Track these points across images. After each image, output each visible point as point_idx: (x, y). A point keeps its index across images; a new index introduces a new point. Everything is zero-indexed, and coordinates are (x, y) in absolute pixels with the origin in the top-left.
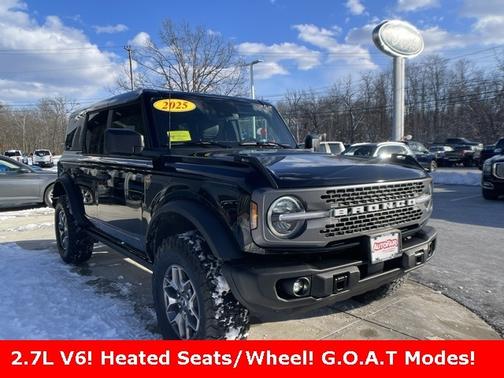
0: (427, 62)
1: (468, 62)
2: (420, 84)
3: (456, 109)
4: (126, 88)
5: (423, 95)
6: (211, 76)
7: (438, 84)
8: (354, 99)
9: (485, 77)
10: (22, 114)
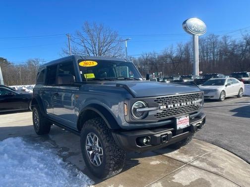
0: (208, 37)
1: (228, 37)
2: (205, 47)
3: (223, 59)
4: (67, 53)
5: (207, 53)
6: (107, 47)
7: (214, 48)
8: (174, 55)
9: (236, 43)
10: (19, 67)
